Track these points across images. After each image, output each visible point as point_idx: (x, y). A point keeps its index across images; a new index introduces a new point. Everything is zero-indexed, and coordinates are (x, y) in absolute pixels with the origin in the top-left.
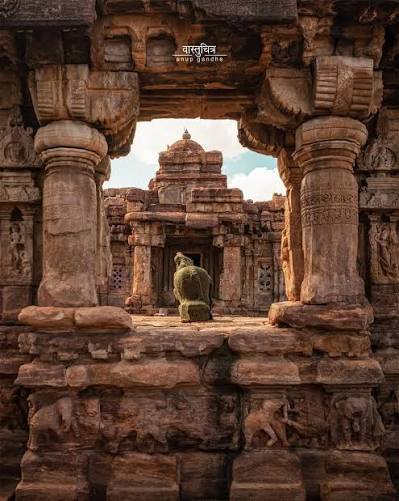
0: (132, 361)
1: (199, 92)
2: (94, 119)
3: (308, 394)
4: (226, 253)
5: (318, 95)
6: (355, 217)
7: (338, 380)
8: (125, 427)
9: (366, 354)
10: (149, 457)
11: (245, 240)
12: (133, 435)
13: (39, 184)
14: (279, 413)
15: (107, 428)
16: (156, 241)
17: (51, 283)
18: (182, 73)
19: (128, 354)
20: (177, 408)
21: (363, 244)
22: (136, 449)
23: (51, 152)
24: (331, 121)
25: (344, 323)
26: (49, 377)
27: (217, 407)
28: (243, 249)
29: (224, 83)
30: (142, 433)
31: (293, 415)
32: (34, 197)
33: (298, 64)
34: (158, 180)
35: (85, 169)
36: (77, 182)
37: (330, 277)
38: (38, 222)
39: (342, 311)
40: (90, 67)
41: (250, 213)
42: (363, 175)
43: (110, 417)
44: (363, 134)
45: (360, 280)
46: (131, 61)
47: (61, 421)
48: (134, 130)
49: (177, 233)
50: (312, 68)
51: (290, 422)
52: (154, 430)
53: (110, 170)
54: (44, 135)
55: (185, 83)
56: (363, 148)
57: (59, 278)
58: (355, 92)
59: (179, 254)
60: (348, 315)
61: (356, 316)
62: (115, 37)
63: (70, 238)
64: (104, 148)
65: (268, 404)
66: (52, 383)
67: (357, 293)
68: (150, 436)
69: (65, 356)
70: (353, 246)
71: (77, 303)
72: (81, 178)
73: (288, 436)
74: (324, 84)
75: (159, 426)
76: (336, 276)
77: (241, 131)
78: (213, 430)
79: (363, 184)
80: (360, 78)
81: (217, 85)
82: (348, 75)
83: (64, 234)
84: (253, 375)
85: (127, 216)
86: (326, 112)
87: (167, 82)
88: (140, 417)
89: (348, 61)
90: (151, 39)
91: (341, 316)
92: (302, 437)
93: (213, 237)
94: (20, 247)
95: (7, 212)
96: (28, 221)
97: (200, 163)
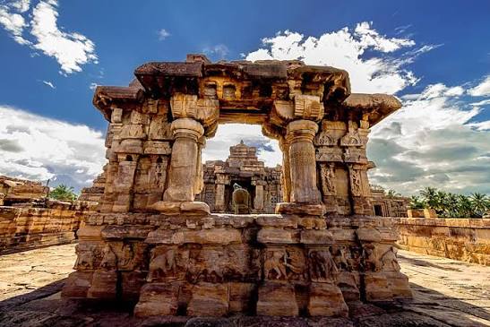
0: (208, 229)
1: (246, 111)
3: (297, 249)
4: (257, 188)
5: (296, 111)
6: (314, 163)
7: (311, 242)
8: (201, 267)
9: (324, 229)
10: (213, 285)
11: (265, 183)
12: (205, 272)
13: (171, 146)
14: (282, 259)
15: (191, 267)
16: (227, 182)
17: (172, 191)
18: (237, 101)
19: (206, 226)
20: (230, 256)
22: (206, 280)
23: (177, 131)
24: (302, 121)
25: (313, 212)
26: (164, 238)
28: (264, 187)
29: (256, 107)
30: (210, 270)
31: (289, 261)
32: (169, 152)
33: (287, 99)
35: (193, 139)
36: (188, 144)
37: (304, 190)
38: (169, 163)
39: (311, 206)
40: (198, 97)
41: (267, 172)
43: (194, 261)
44: (316, 127)
46: (216, 95)
47: (167, 264)
48: (217, 128)
50: (293, 100)
51: (288, 265)
52: (216, 268)
54: (175, 124)
55: (239, 106)
56: (316, 135)
57: (175, 188)
60: (314, 208)
61: (318, 208)
62: (210, 85)
63: (183, 169)
64: (202, 131)
65: (276, 254)
66: (164, 242)
67: (317, 198)
68: (214, 272)
69: (173, 227)
70: (314, 176)
72: (191, 143)
73: (287, 273)
74: (299, 106)
75: (219, 266)
76: (307, 189)
77: (263, 129)
78: (248, 270)
79: (317, 151)
80: (314, 103)
81: (253, 108)
82: (309, 102)
83: (180, 167)
84: (268, 238)
86: (300, 118)
87: (231, 105)
88: (210, 261)
89: (309, 97)
90: (225, 87)
91: (310, 208)
92: (294, 274)
93: (251, 181)
94: (160, 175)
95: (155, 159)
96: (165, 163)
97: (247, 151)
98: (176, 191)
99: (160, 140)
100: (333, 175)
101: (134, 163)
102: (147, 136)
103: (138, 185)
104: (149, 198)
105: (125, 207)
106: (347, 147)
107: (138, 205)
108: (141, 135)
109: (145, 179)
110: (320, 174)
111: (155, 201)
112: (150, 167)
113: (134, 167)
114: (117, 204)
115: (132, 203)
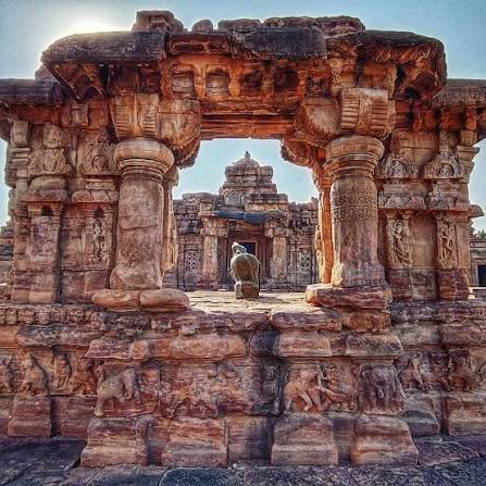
0: (189, 336)
1: (250, 117)
2: (163, 136)
3: (339, 364)
4: (275, 242)
5: (344, 119)
6: (375, 214)
7: (364, 353)
8: (180, 394)
9: (387, 330)
10: (201, 422)
11: (289, 232)
12: (186, 402)
13: (118, 189)
14: (314, 381)
15: (165, 395)
16: (222, 233)
17: (123, 272)
18: (234, 101)
19: (185, 330)
20: (226, 378)
21: (381, 238)
22: (190, 413)
23: (127, 163)
24: (355, 138)
25: (369, 303)
26: (116, 351)
27: (261, 376)
28: (288, 239)
29: (269, 110)
30: (195, 400)
31: (326, 383)
32: (113, 199)
33: (328, 95)
35: (154, 176)
36: (147, 187)
37: (356, 265)
38: (116, 218)
39: (366, 294)
40: (161, 96)
42: (381, 182)
43: (168, 386)
44: (381, 149)
45: (380, 267)
46: (194, 91)
48: (198, 148)
50: (338, 97)
51: (323, 389)
52: (205, 396)
53: (178, 178)
54: (121, 150)
55: (237, 110)
56: (380, 161)
57: (128, 265)
58: (374, 116)
59: (235, 244)
60: (371, 297)
61: (378, 297)
62: (182, 73)
63: (139, 232)
64: (171, 159)
65: (304, 374)
66: (118, 356)
67: (378, 277)
68: (201, 402)
69: (130, 332)
70: (374, 239)
71: (144, 286)
72: (151, 183)
73: (322, 402)
74: (348, 111)
75: (210, 393)
76: (360, 264)
77: (283, 148)
78: (257, 396)
79: (380, 189)
80: (378, 105)
81: (263, 112)
82: (367, 102)
83: (135, 229)
84: (291, 349)
86: (350, 132)
87: (222, 109)
88: (194, 385)
89: (368, 92)
90: (210, 76)
91: (365, 297)
92: (333, 402)
93: (265, 230)
94: (101, 239)
95: (91, 211)
96: (108, 218)
97: (256, 175)
98: (131, 272)
99: (97, 177)
100: (408, 233)
101: (56, 219)
102: (74, 169)
103: (67, 257)
104: (87, 280)
105: (49, 295)
106: (435, 182)
107: (70, 290)
108: (63, 168)
109: (77, 246)
110: (385, 231)
111: (95, 285)
112: (83, 226)
113: (57, 227)
114: (37, 290)
115: (59, 288)
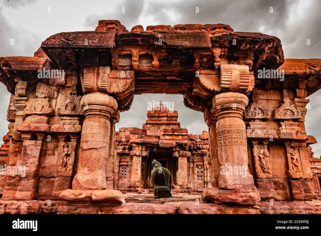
2: (112, 92)
4: (180, 160)
5: (222, 82)
6: (245, 142)
11: (189, 154)
13: (81, 124)
16: (144, 154)
17: (82, 178)
18: (156, 71)
21: (250, 156)
23: (88, 107)
24: (229, 93)
25: (244, 201)
28: (188, 158)
29: (176, 77)
32: (78, 130)
33: (212, 68)
34: (147, 124)
35: (105, 116)
36: (100, 123)
38: (78, 142)
39: (242, 194)
40: (111, 68)
41: (191, 140)
42: (247, 121)
44: (246, 100)
45: (251, 176)
46: (131, 66)
48: (132, 99)
49: (155, 150)
50: (219, 70)
53: (119, 117)
54: (85, 99)
55: (157, 76)
56: (246, 107)
57: (86, 173)
58: (241, 80)
59: (155, 160)
60: (246, 196)
61: (250, 197)
62: (124, 55)
63: (93, 151)
64: (116, 105)
67: (250, 183)
70: (245, 157)
72: (103, 120)
74: (225, 77)
77: (185, 100)
79: (248, 125)
80: (243, 74)
81: (174, 78)
82: (236, 73)
83: (91, 149)
85: (130, 141)
86: (226, 90)
87: (149, 76)
89: (237, 67)
90: (141, 56)
91: (242, 197)
93: (173, 152)
94: (68, 155)
95: (63, 137)
96: (73, 143)
97: (167, 116)
98: (86, 178)
99: (68, 116)
101: (40, 142)
102: (54, 111)
103: (44, 167)
104: (56, 184)
105: (29, 193)
106: (283, 120)
107: (43, 190)
108: (47, 110)
109: (52, 161)
110: (252, 152)
111: (61, 187)
112: (57, 147)
113: (39, 148)
114: (21, 190)
115: (37, 188)
